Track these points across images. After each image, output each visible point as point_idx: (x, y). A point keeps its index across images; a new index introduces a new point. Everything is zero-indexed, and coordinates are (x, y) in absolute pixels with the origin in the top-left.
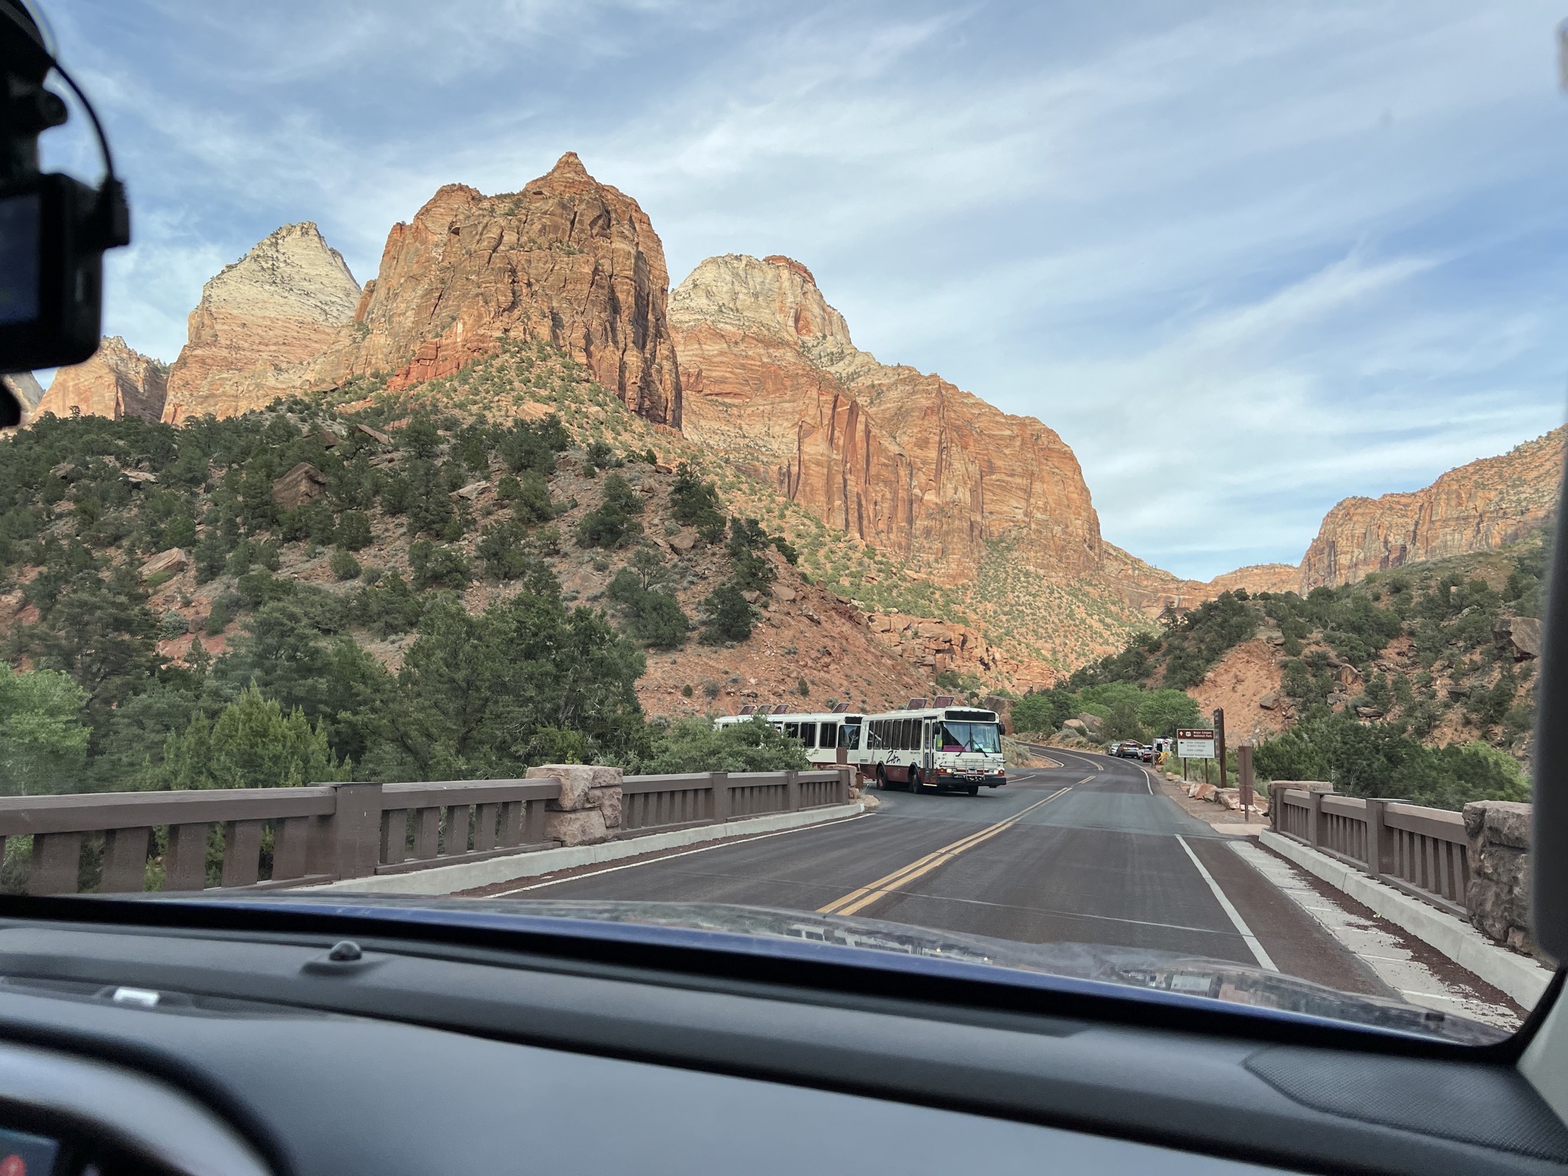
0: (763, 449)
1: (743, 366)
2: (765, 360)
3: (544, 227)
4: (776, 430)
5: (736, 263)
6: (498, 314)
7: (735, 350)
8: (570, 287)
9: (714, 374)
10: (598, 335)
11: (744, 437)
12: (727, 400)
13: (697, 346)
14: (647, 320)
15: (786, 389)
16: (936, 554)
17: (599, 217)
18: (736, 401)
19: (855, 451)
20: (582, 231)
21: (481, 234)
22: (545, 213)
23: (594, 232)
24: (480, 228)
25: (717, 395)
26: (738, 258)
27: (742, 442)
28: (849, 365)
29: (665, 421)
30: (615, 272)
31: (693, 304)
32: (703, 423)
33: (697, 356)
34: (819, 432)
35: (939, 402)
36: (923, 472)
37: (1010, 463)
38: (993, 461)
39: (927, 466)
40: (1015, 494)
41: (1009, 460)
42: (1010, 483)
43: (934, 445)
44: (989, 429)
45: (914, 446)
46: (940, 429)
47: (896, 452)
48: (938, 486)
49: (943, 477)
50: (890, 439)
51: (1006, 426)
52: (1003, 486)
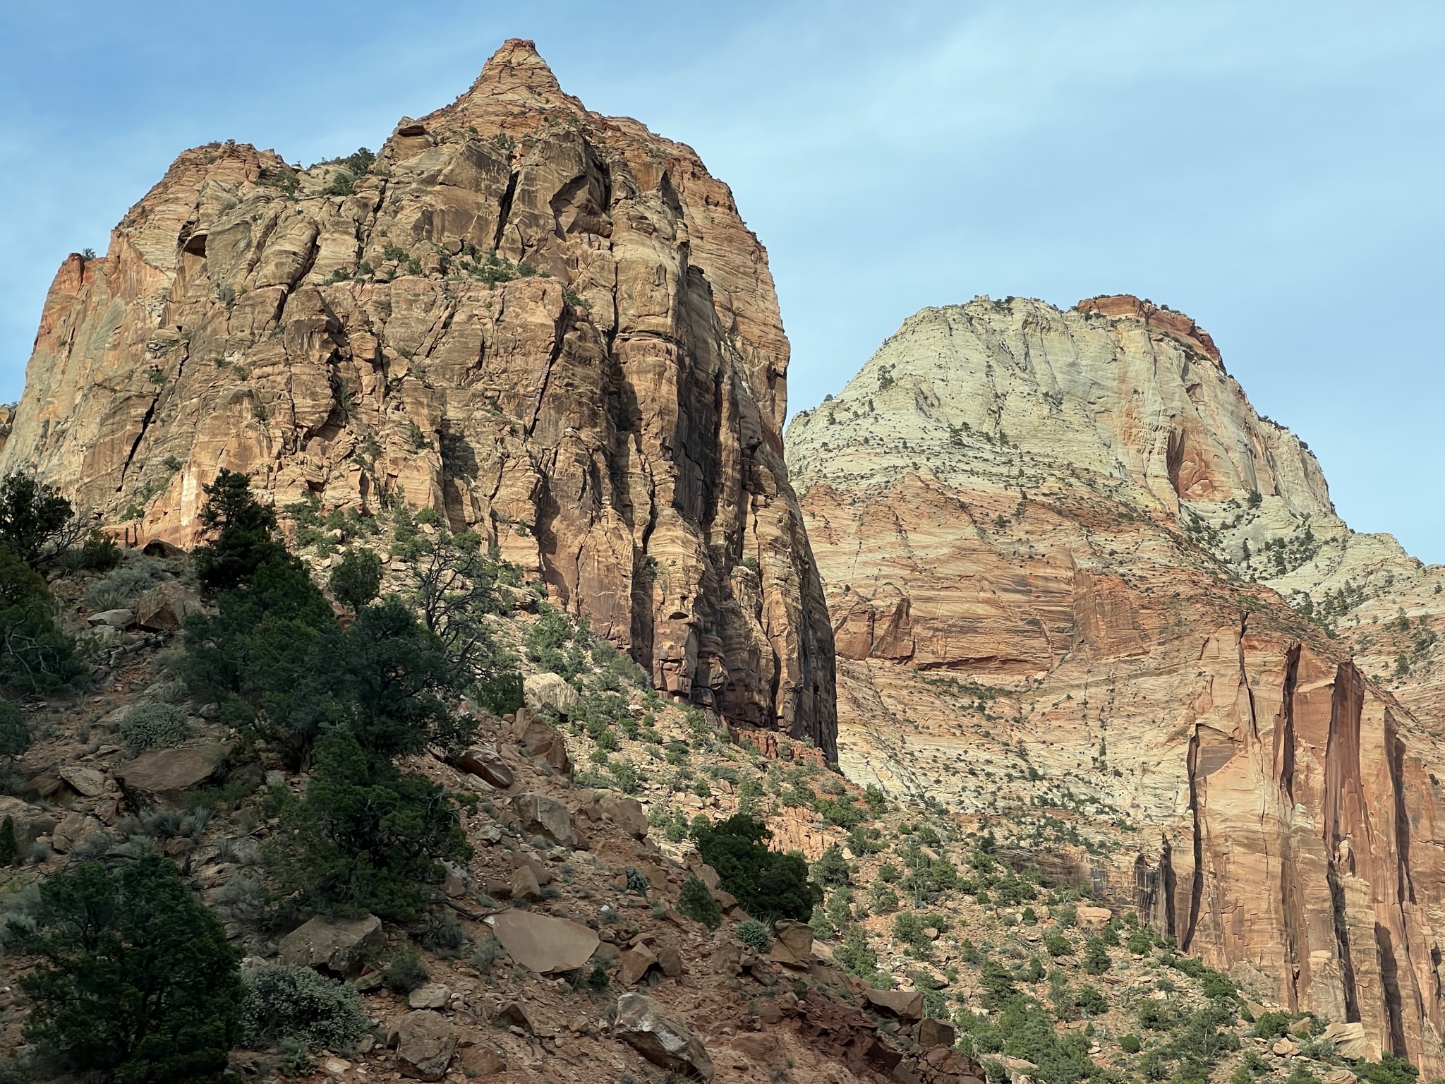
0: (1090, 809)
1: (1022, 585)
2: (1084, 563)
3: (428, 217)
4: (1123, 753)
5: (997, 320)
6: (294, 444)
7: (1001, 542)
8: (494, 365)
9: (942, 610)
10: (574, 488)
11: (1034, 776)
12: (984, 679)
13: (892, 537)
14: (716, 445)
15: (1146, 637)
17: (577, 182)
18: (1007, 680)
19: (1361, 804)
20: (533, 220)
21: (260, 246)
22: (431, 180)
23: (566, 220)
24: (257, 232)
25: (952, 665)
26: (1003, 307)
27: (1028, 791)
28: (1331, 570)
29: (771, 721)
30: (623, 322)
31: (880, 430)
32: (915, 743)
33: (893, 562)
34: (1250, 754)
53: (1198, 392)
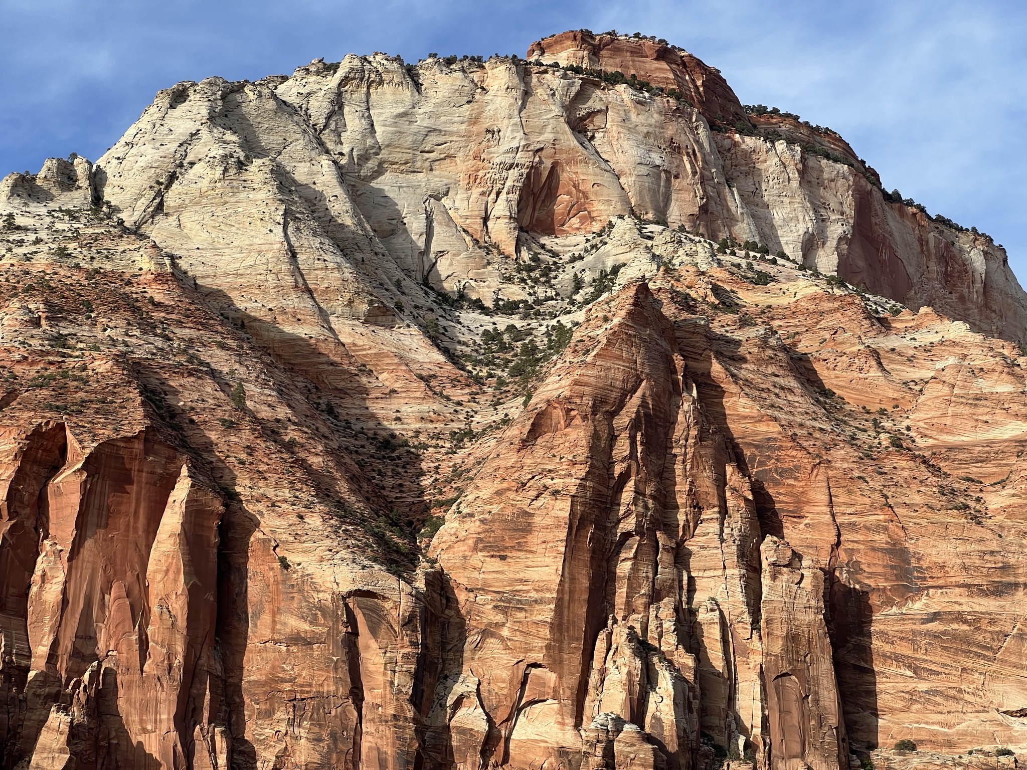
19: (139, 610)
35: (617, 374)
36: (502, 639)
37: (994, 546)
38: (910, 545)
39: (520, 615)
40: (1013, 659)
41: (989, 535)
42: (992, 622)
43: (550, 537)
44: (944, 429)
45: (475, 549)
46: (583, 473)
47: (345, 588)
48: (573, 680)
49: (600, 645)
50: (328, 542)
51: (1015, 407)
52: (955, 637)
53: (598, 120)
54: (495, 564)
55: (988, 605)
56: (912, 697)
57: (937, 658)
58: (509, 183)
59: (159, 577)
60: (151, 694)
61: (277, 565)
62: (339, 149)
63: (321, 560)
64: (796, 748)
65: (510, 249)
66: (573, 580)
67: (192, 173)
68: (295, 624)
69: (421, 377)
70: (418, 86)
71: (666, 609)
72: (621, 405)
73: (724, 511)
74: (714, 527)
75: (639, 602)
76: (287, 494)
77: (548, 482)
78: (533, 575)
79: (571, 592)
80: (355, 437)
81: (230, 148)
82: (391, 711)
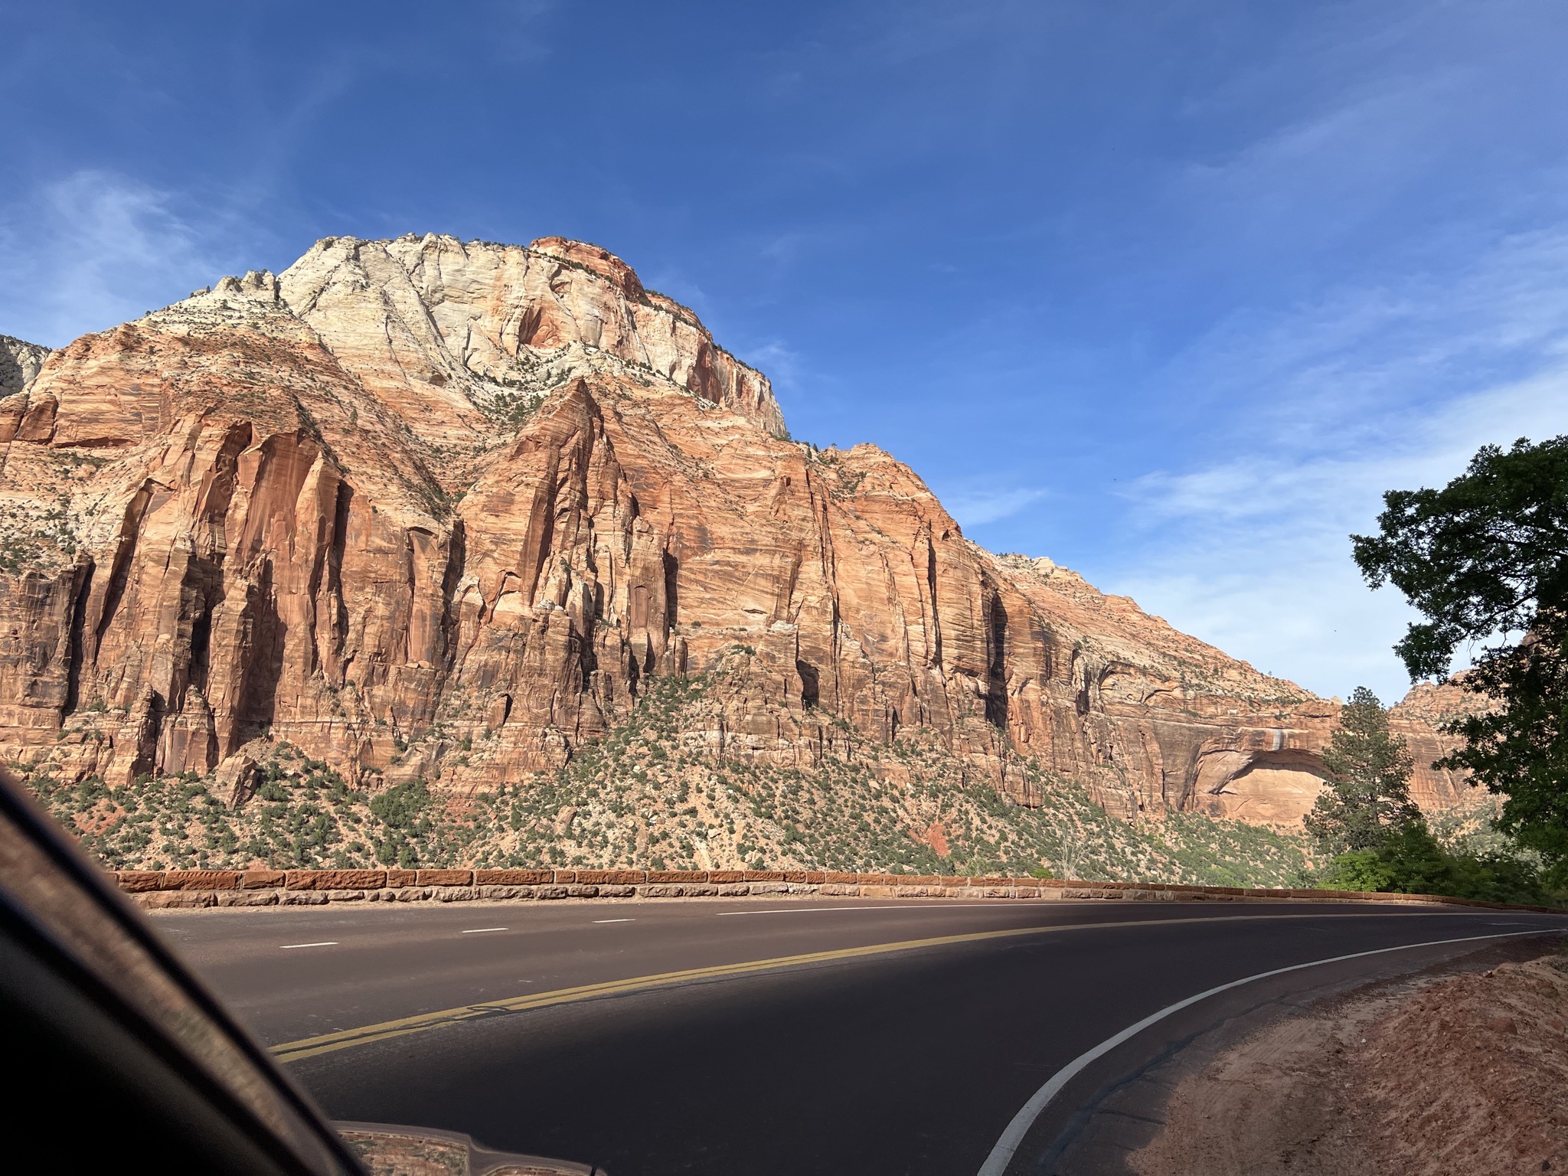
1: (137, 390)
2: (166, 374)
12: (97, 453)
16: (492, 719)
19: (290, 528)
34: (180, 499)
35: (565, 426)
36: (494, 558)
37: (748, 530)
38: (708, 527)
39: (505, 547)
40: (752, 585)
41: (746, 525)
42: (744, 567)
43: (523, 507)
44: (730, 470)
45: (482, 510)
46: (543, 476)
47: (408, 526)
48: (531, 582)
49: (546, 565)
50: (400, 500)
51: (764, 463)
52: (726, 573)
53: (567, 287)
54: (492, 519)
55: (743, 558)
56: (702, 601)
57: (717, 582)
58: (515, 316)
59: (302, 511)
60: (295, 574)
61: (371, 510)
62: (421, 285)
63: (396, 509)
64: (643, 622)
65: (514, 352)
66: (534, 530)
67: (334, 289)
68: (379, 542)
69: (459, 416)
70: (468, 255)
71: (582, 550)
72: (566, 442)
73: (616, 502)
74: (611, 510)
75: (569, 545)
76: (379, 472)
77: (524, 478)
78: (513, 526)
79: (533, 537)
80: (421, 444)
81: (357, 277)
82: (430, 592)
